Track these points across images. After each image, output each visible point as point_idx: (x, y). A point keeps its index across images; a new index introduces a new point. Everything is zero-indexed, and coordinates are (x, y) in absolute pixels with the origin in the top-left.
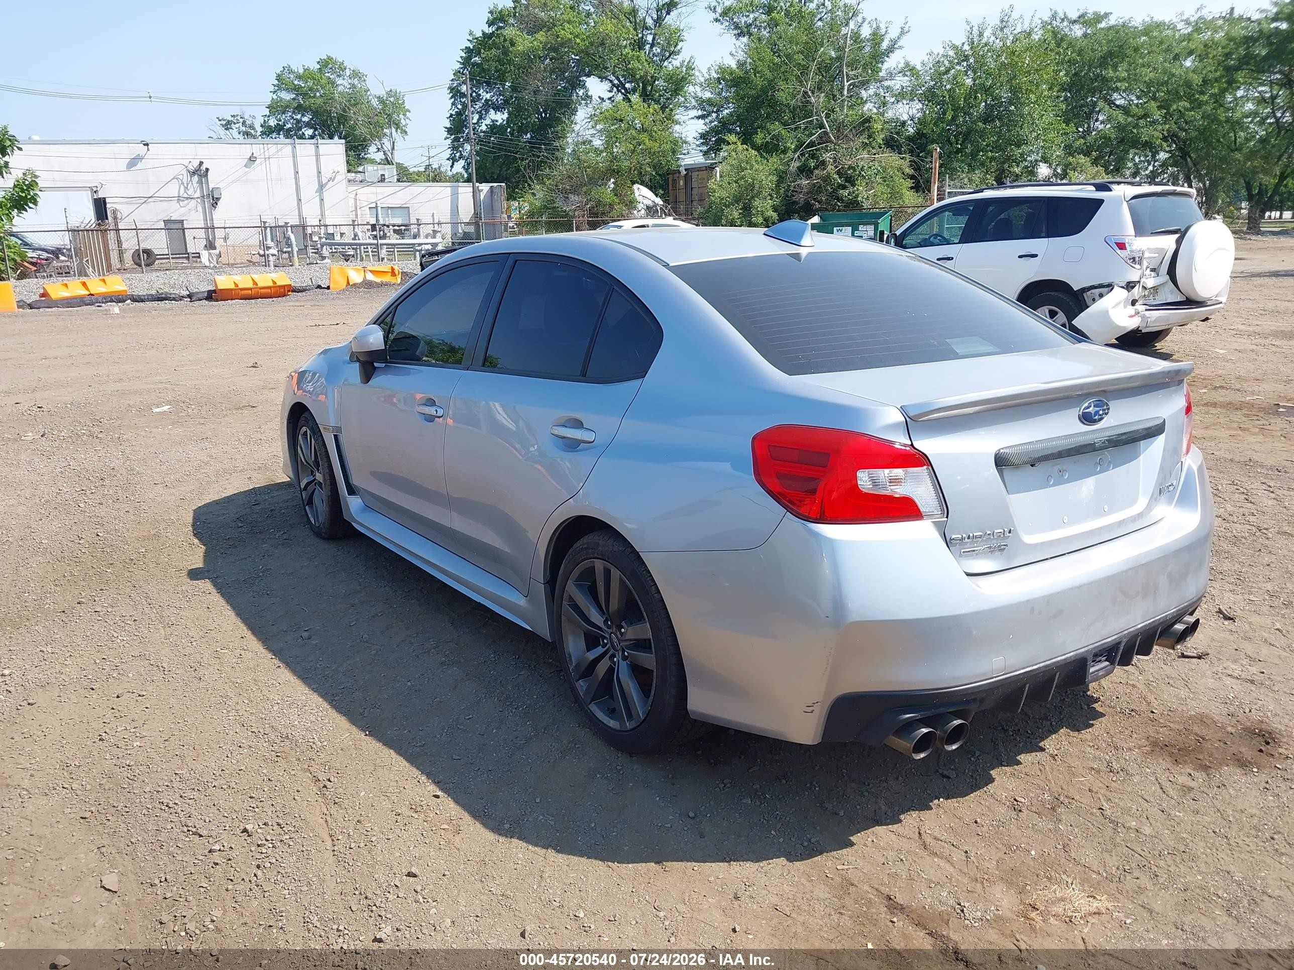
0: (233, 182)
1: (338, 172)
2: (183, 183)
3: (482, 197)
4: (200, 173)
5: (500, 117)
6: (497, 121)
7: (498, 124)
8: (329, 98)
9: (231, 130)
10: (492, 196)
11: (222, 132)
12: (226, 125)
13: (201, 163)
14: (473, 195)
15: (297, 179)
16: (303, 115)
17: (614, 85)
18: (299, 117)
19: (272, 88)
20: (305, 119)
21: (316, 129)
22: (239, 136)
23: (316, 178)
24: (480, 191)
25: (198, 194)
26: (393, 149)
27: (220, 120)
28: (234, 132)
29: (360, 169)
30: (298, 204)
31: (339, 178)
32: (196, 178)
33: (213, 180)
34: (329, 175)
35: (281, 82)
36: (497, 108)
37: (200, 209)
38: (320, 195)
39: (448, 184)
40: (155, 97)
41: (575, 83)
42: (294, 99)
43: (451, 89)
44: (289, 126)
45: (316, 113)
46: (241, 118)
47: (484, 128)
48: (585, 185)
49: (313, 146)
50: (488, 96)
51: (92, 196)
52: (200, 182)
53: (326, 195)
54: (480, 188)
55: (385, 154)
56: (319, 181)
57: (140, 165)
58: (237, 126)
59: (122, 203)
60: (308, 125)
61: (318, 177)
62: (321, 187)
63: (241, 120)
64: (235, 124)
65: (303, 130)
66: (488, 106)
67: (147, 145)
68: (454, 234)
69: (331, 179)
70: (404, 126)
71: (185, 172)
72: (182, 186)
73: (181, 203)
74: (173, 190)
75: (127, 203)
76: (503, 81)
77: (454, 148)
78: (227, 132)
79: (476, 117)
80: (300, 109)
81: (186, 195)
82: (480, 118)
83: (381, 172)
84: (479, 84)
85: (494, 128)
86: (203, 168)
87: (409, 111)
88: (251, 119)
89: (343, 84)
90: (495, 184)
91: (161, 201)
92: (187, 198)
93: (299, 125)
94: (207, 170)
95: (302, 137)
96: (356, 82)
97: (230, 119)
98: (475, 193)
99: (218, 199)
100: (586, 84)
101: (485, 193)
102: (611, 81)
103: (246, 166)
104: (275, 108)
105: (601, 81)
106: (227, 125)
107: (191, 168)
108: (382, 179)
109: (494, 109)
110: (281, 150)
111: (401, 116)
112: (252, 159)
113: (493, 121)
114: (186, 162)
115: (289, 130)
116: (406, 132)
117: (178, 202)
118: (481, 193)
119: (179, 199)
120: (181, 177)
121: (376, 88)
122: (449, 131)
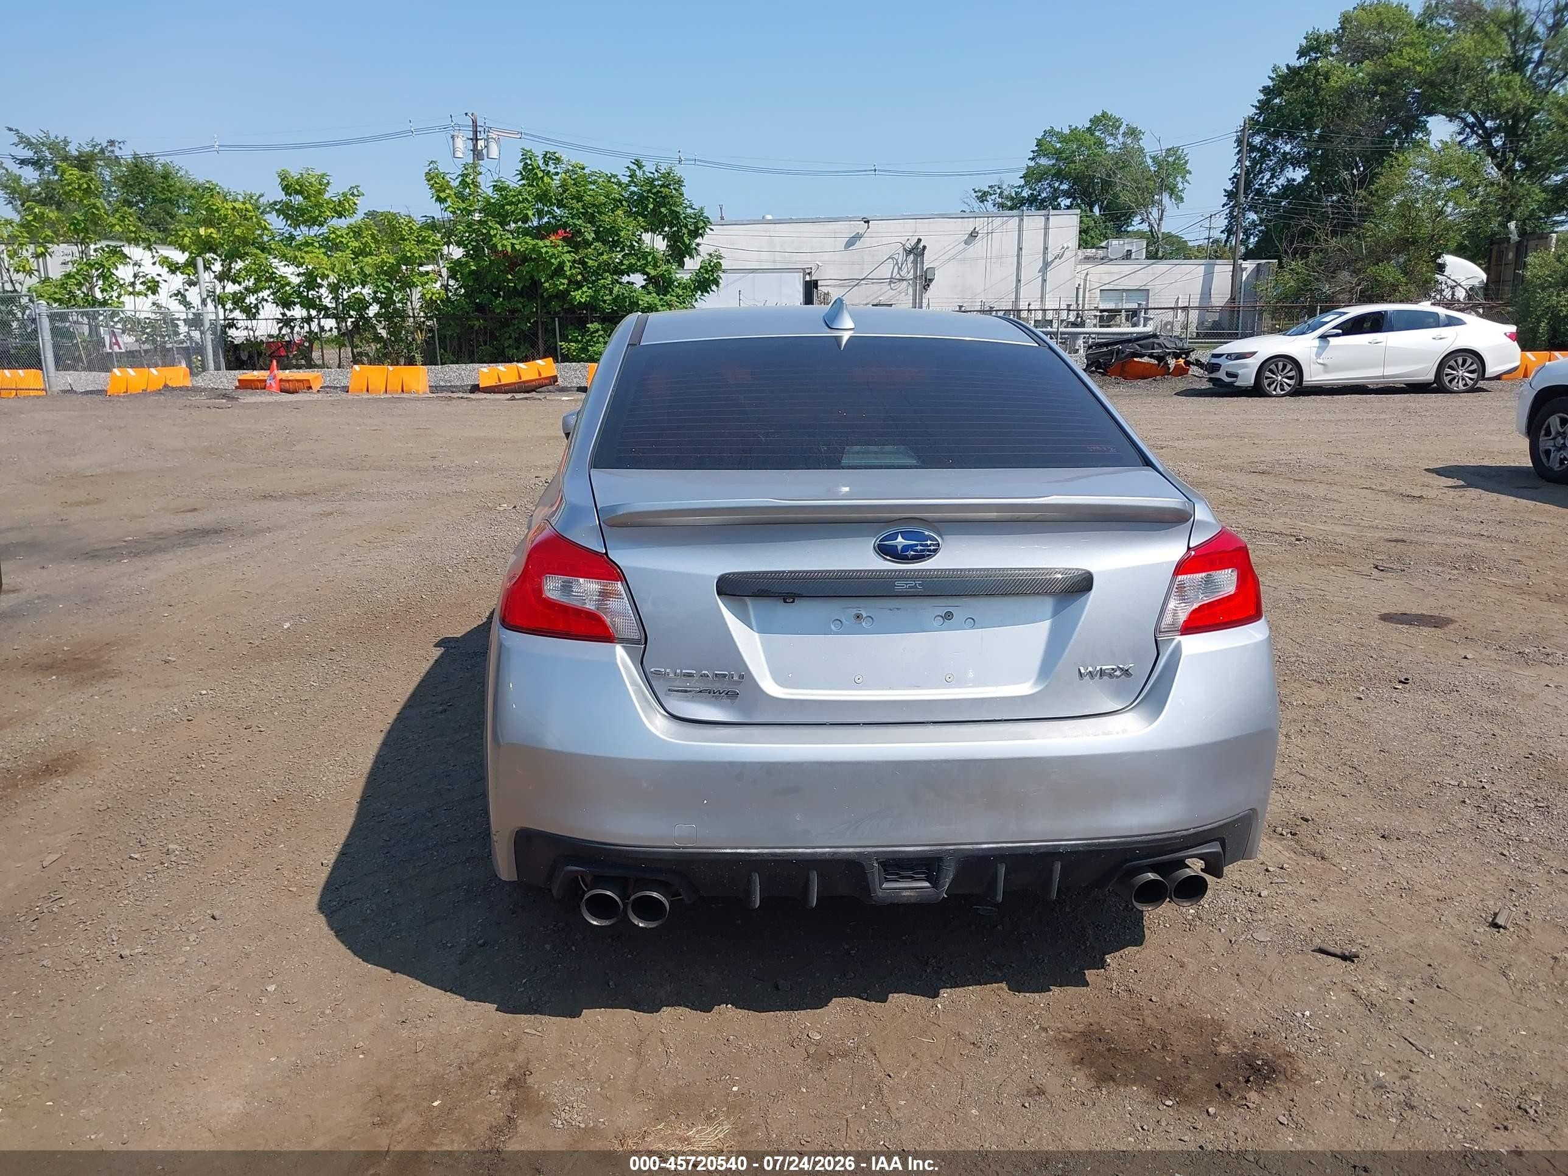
0: (949, 260)
1: (1068, 248)
2: (897, 263)
3: (1244, 278)
4: (917, 251)
5: (1298, 175)
6: (1294, 180)
7: (1295, 183)
8: (1090, 162)
9: (985, 203)
10: (1257, 275)
11: (976, 204)
12: (981, 197)
13: (919, 240)
14: (1233, 275)
15: (1019, 256)
16: (1061, 183)
17: (1467, 125)
18: (1057, 185)
19: (1031, 155)
20: (1065, 187)
21: (1074, 199)
22: (993, 209)
23: (1041, 255)
24: (1243, 270)
25: (911, 275)
26: (1161, 219)
27: (976, 192)
28: (989, 205)
29: (1103, 244)
30: (1017, 285)
31: (1067, 254)
32: (912, 257)
33: (928, 260)
34: (1058, 251)
35: (1041, 147)
36: (1296, 163)
37: (911, 291)
38: (1043, 276)
39: (1202, 261)
40: (879, 170)
41: (1413, 124)
42: (1054, 165)
43: (1239, 141)
44: (1044, 195)
45: (1077, 180)
46: (999, 188)
47: (1274, 190)
48: (1362, 260)
49: (1043, 218)
50: (1288, 148)
51: (804, 278)
52: (915, 262)
53: (1049, 275)
54: (1243, 266)
55: (1150, 225)
56: (1044, 258)
57: (858, 245)
58: (993, 197)
59: (835, 286)
60: (1067, 194)
61: (1044, 253)
62: (1046, 265)
63: (998, 191)
64: (991, 195)
65: (1059, 200)
66: (1287, 160)
67: (867, 222)
68: (1201, 323)
69: (1059, 257)
70: (1181, 191)
71: (901, 251)
72: (896, 267)
73: (892, 285)
74: (886, 271)
75: (840, 286)
76: (1310, 128)
77: (1231, 217)
78: (981, 204)
79: (1268, 175)
80: (1059, 175)
81: (898, 277)
82: (1272, 176)
83: (1127, 248)
84: (1277, 135)
85: (1290, 189)
86: (921, 246)
87: (1190, 173)
88: (1009, 189)
89: (1114, 144)
90: (1264, 261)
91: (873, 283)
92: (899, 280)
93: (1055, 194)
94: (924, 247)
95: (1057, 207)
96: (1129, 141)
97: (986, 189)
98: (1236, 271)
99: (931, 280)
100: (1428, 126)
101: (1248, 272)
102: (1463, 120)
103: (966, 242)
104: (1032, 176)
105: (1450, 121)
106: (983, 197)
107: (908, 246)
108: (1128, 255)
109: (1292, 164)
110: (1007, 221)
111: (1179, 179)
112: (973, 235)
113: (1288, 181)
114: (903, 240)
115: (1043, 200)
116: (1182, 199)
117: (890, 284)
118: (1244, 273)
119: (892, 280)
120: (896, 256)
121: (1151, 146)
122: (1231, 195)
